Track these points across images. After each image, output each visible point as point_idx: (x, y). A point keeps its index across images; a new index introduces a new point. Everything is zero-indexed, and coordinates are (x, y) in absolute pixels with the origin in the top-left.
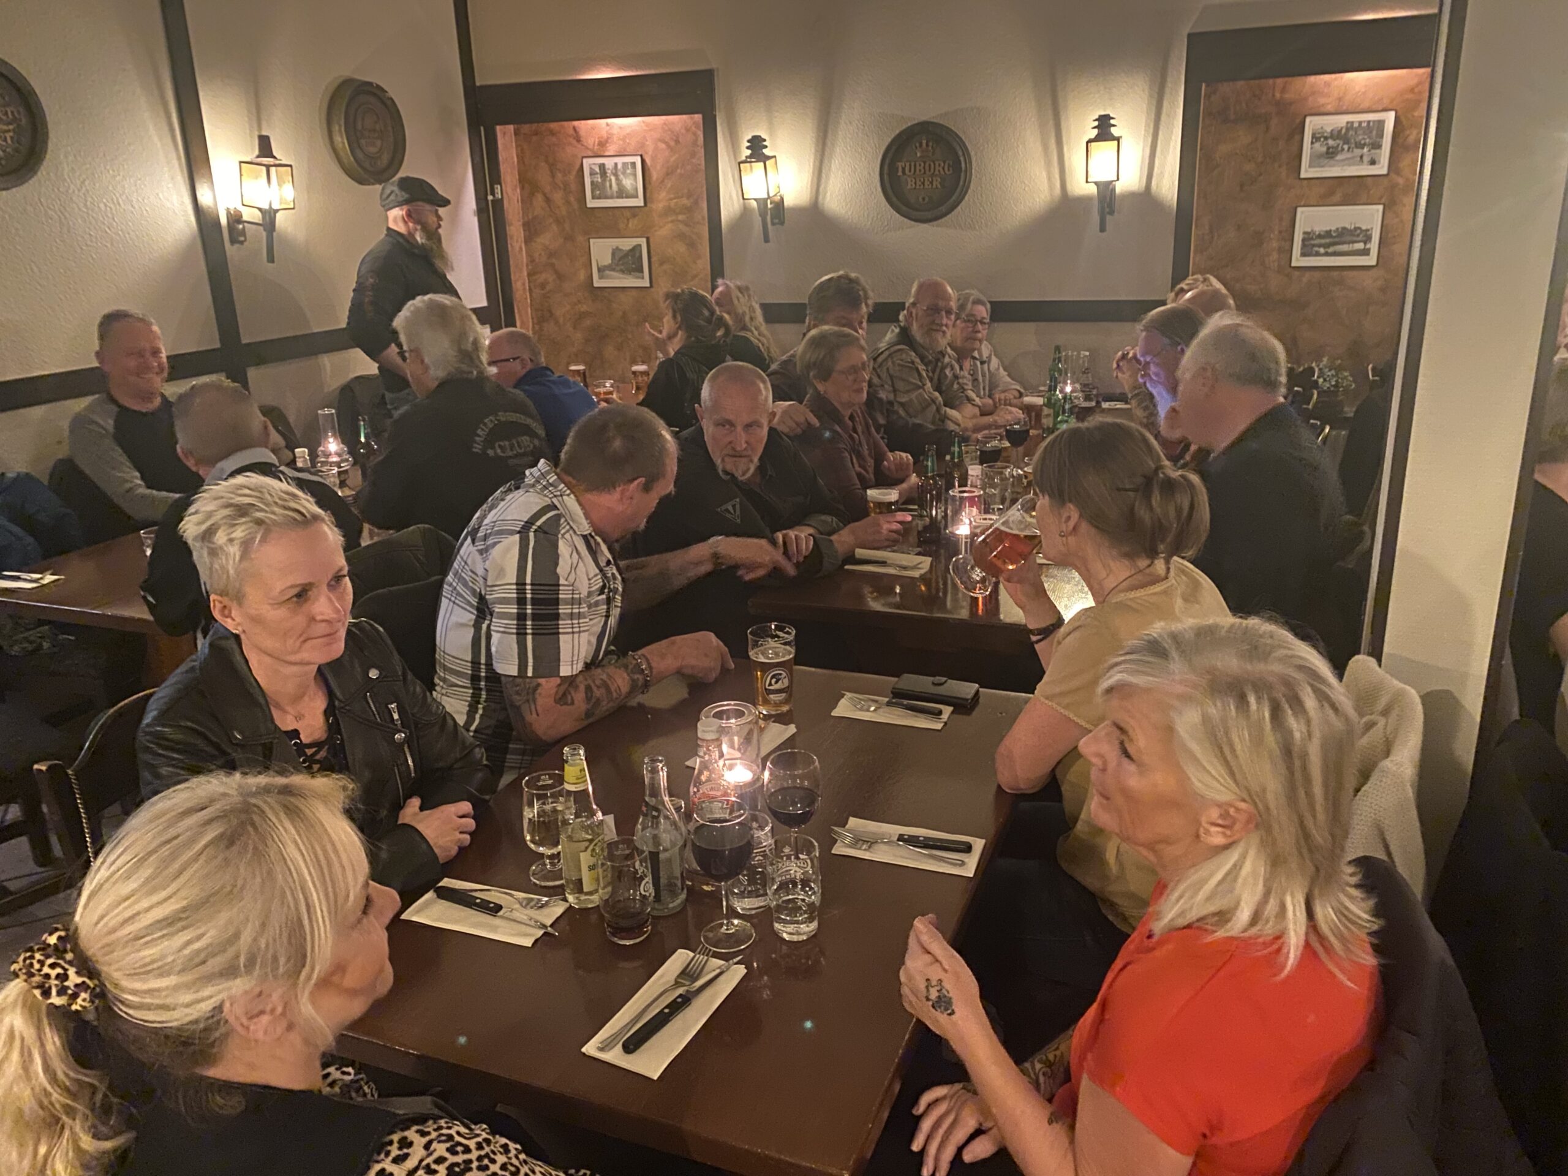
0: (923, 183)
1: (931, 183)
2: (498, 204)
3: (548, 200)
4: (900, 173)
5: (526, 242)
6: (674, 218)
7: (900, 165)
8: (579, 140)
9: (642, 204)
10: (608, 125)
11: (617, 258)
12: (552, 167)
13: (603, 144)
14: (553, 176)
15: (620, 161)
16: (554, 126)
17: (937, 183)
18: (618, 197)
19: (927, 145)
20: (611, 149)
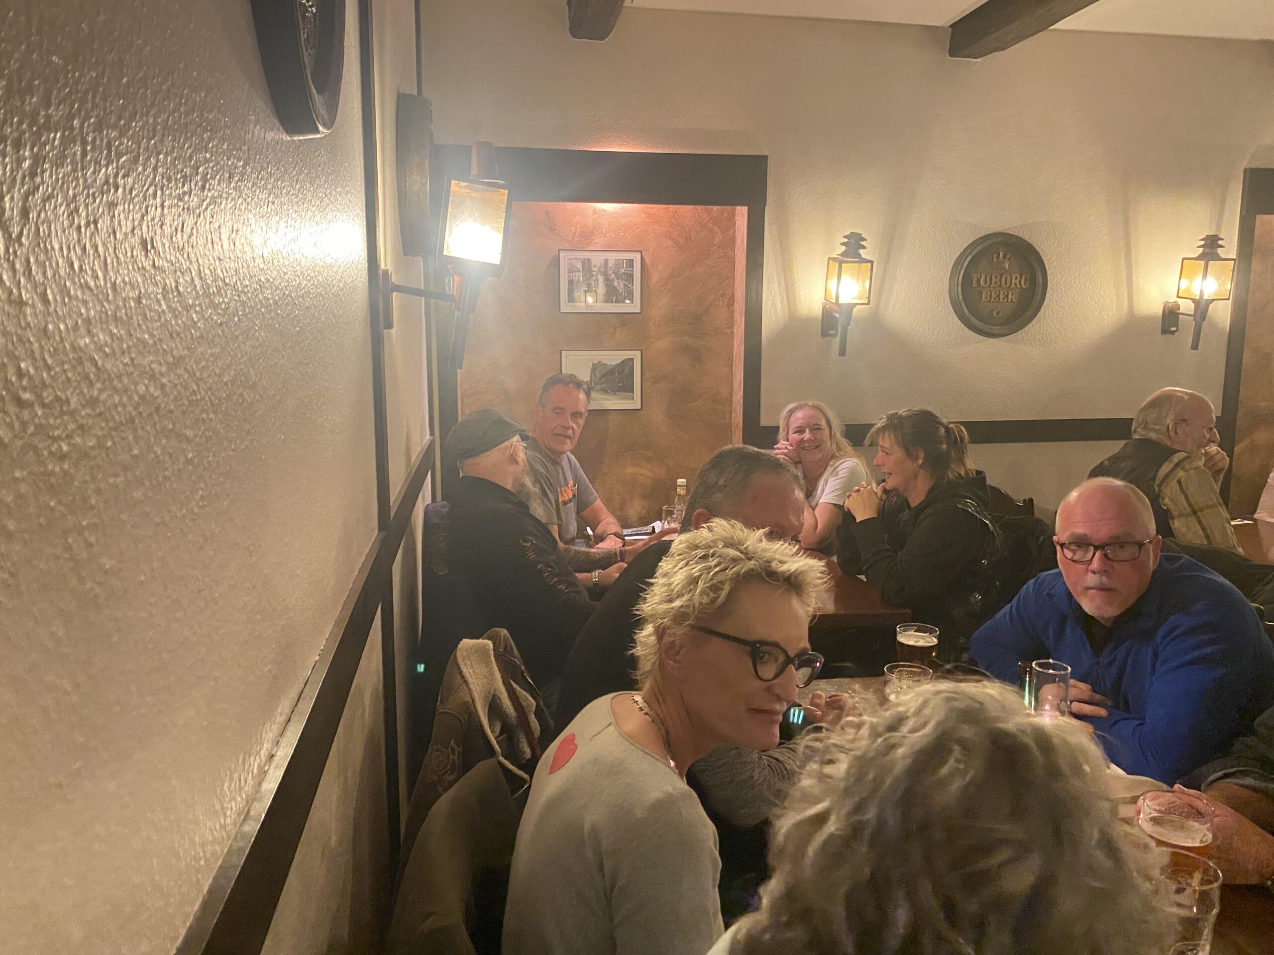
0: (998, 296)
1: (1007, 296)
6: (677, 327)
7: (975, 276)
8: (552, 229)
9: (639, 310)
10: (595, 210)
11: (598, 375)
13: (587, 235)
15: (612, 257)
17: (1012, 296)
20: (599, 241)
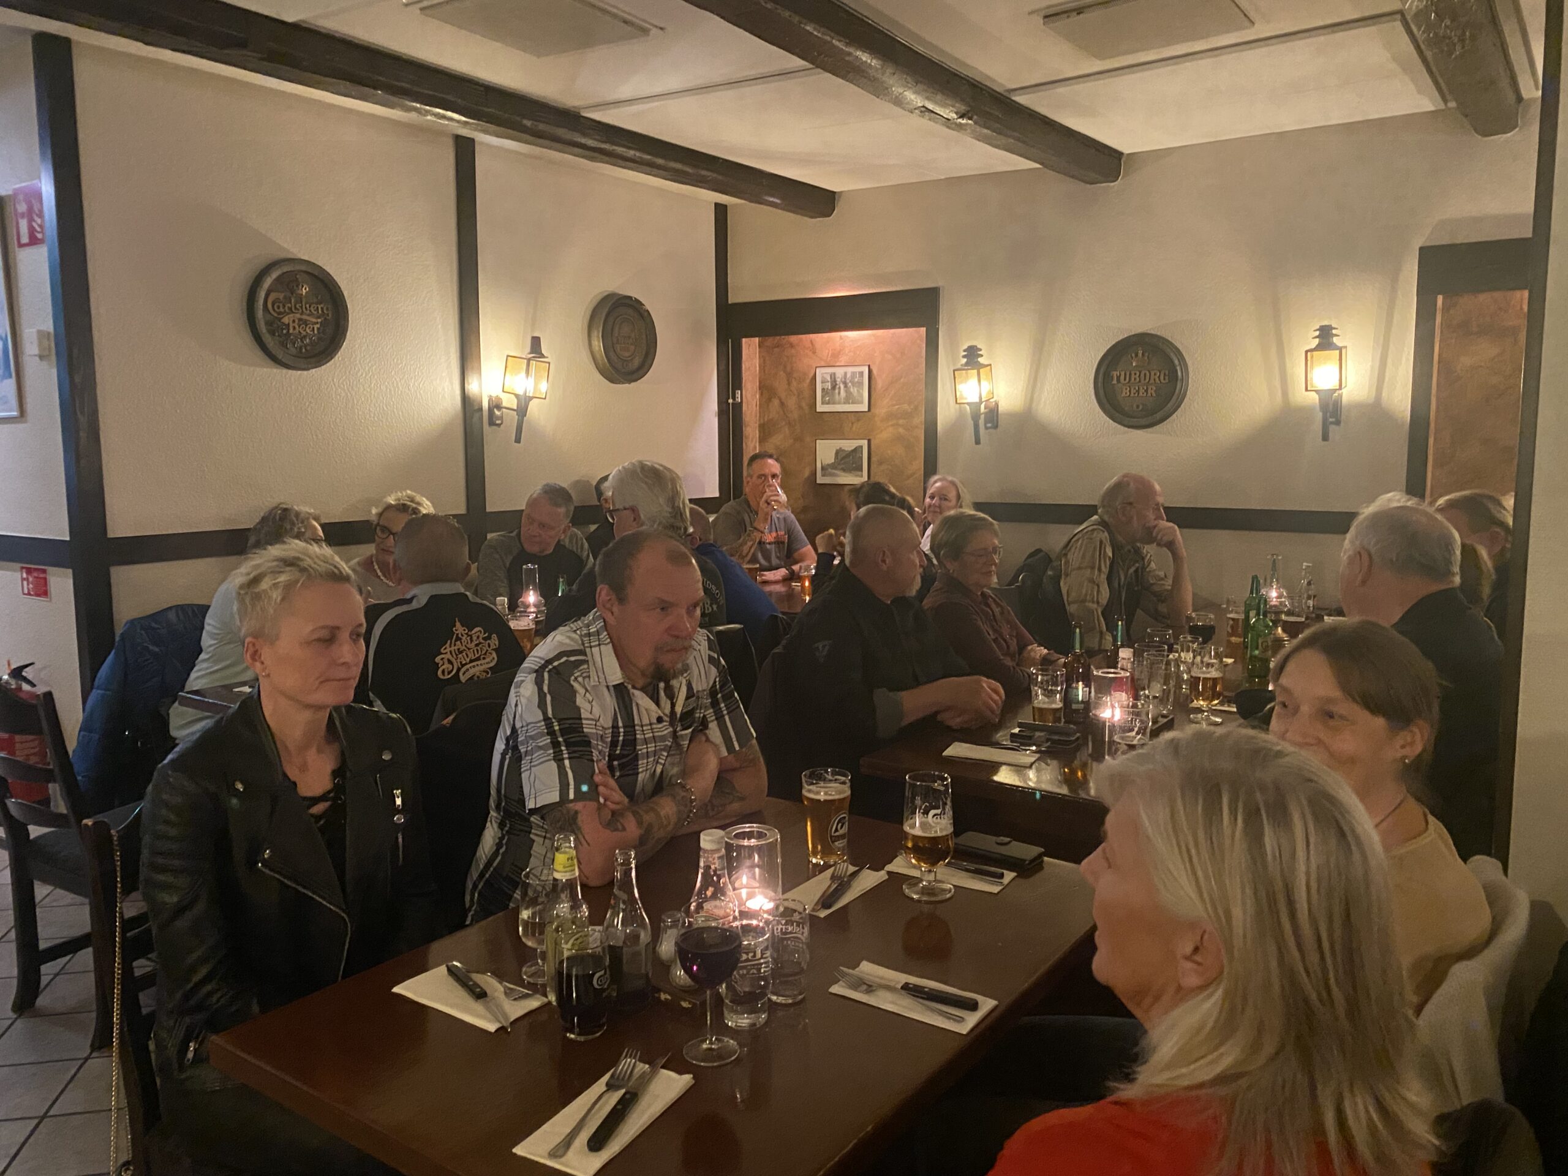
0: (1138, 391)
1: (1146, 391)
2: (738, 407)
3: (782, 404)
4: (1115, 382)
5: (760, 442)
6: (894, 422)
7: (1115, 374)
8: (814, 353)
9: (867, 410)
10: (841, 338)
11: (839, 458)
12: (789, 376)
13: (836, 355)
14: (789, 384)
15: (850, 370)
16: (794, 339)
17: (1152, 391)
18: (844, 403)
19: (1143, 354)
20: (843, 360)
